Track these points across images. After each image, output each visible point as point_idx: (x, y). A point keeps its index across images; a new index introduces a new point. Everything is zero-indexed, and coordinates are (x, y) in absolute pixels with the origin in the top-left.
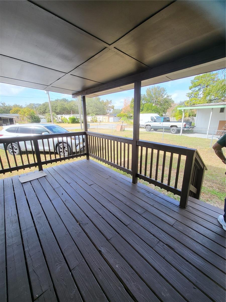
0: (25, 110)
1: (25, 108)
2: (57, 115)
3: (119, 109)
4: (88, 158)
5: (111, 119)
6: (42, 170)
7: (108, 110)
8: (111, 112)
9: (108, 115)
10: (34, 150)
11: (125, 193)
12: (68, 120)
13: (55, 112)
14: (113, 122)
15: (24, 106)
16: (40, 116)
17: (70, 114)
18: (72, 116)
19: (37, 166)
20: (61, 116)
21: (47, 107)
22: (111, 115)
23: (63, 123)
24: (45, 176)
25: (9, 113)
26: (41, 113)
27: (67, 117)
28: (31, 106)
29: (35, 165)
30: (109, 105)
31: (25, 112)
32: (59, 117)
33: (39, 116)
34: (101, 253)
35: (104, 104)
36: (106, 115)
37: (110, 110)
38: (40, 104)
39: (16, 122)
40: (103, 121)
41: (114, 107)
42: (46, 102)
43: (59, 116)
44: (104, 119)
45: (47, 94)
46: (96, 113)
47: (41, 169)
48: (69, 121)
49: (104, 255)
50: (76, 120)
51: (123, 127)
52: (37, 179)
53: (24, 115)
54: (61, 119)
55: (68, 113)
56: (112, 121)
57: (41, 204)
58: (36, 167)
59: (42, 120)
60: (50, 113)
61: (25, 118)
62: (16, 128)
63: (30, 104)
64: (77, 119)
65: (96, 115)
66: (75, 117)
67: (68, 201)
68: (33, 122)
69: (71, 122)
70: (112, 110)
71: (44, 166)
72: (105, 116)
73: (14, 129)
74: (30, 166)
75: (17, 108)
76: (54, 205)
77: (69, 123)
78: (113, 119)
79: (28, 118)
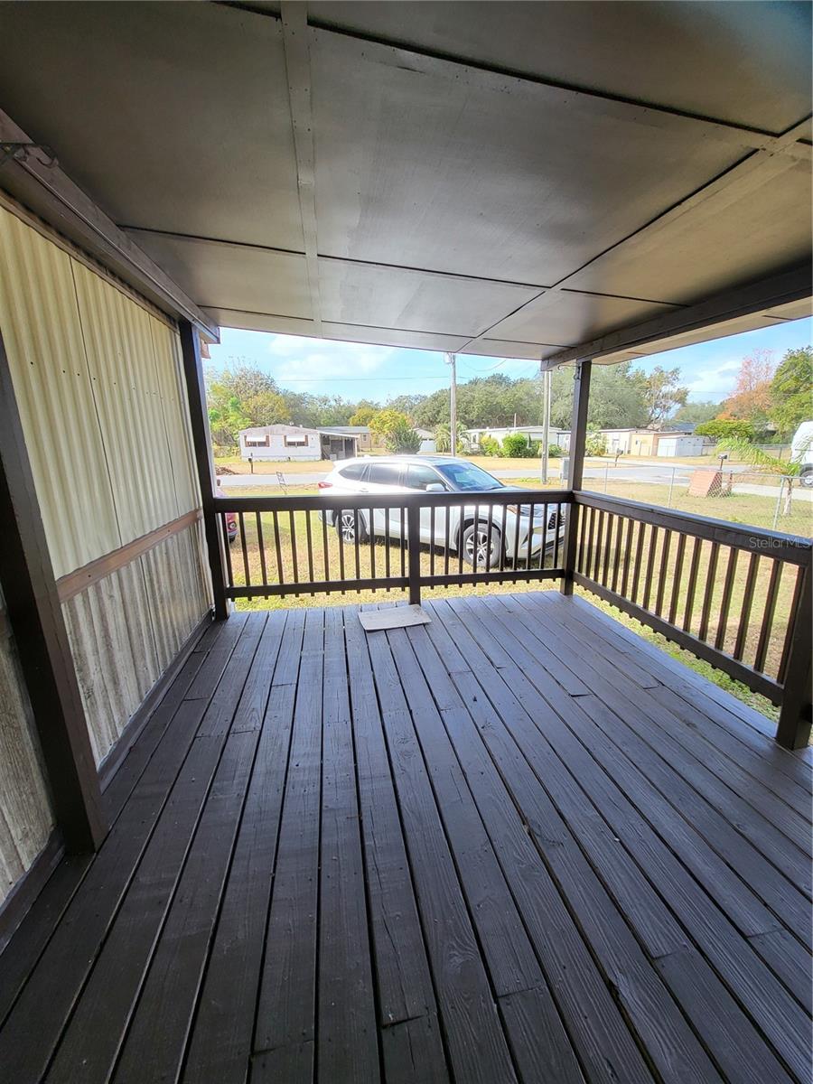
0: (386, 415)
1: (385, 409)
2: (469, 428)
3: (709, 403)
4: (568, 591)
5: (669, 444)
6: (419, 603)
7: (656, 406)
8: (670, 417)
9: (656, 426)
10: (406, 538)
11: (735, 778)
12: (499, 447)
13: (465, 418)
14: (673, 455)
15: (383, 404)
16: (422, 433)
17: (510, 424)
18: (514, 432)
19: (407, 589)
20: (481, 433)
21: (443, 405)
22: (668, 428)
23: (484, 454)
24: (424, 625)
25: (347, 424)
26: (423, 422)
27: (499, 435)
28: (402, 405)
29: (401, 583)
30: (665, 389)
31: (384, 423)
32: (473, 435)
33: (418, 433)
34: (618, 999)
35: (645, 384)
36: (645, 428)
37: (667, 409)
38: (425, 397)
39: (359, 450)
40: (629, 452)
41: (686, 393)
42: (442, 391)
43: (474, 432)
44: (634, 442)
45: (451, 366)
46: (607, 419)
47: (415, 599)
48: (503, 448)
49: (631, 1015)
50: (527, 447)
51: (725, 478)
52: (405, 628)
53: (381, 430)
54: (480, 444)
55: (505, 421)
56: (672, 453)
57: (411, 712)
58: (403, 590)
59: (424, 446)
60: (451, 424)
61: (382, 438)
62: (362, 466)
63: (400, 399)
64: (530, 441)
65: (602, 428)
66: (526, 437)
67: (493, 732)
68: (398, 451)
69: (508, 452)
70: (678, 406)
71: (425, 591)
72: (644, 431)
73: (356, 470)
74: (388, 583)
75: (366, 411)
76: (449, 730)
77: (501, 456)
78: (678, 445)
79: (390, 438)
